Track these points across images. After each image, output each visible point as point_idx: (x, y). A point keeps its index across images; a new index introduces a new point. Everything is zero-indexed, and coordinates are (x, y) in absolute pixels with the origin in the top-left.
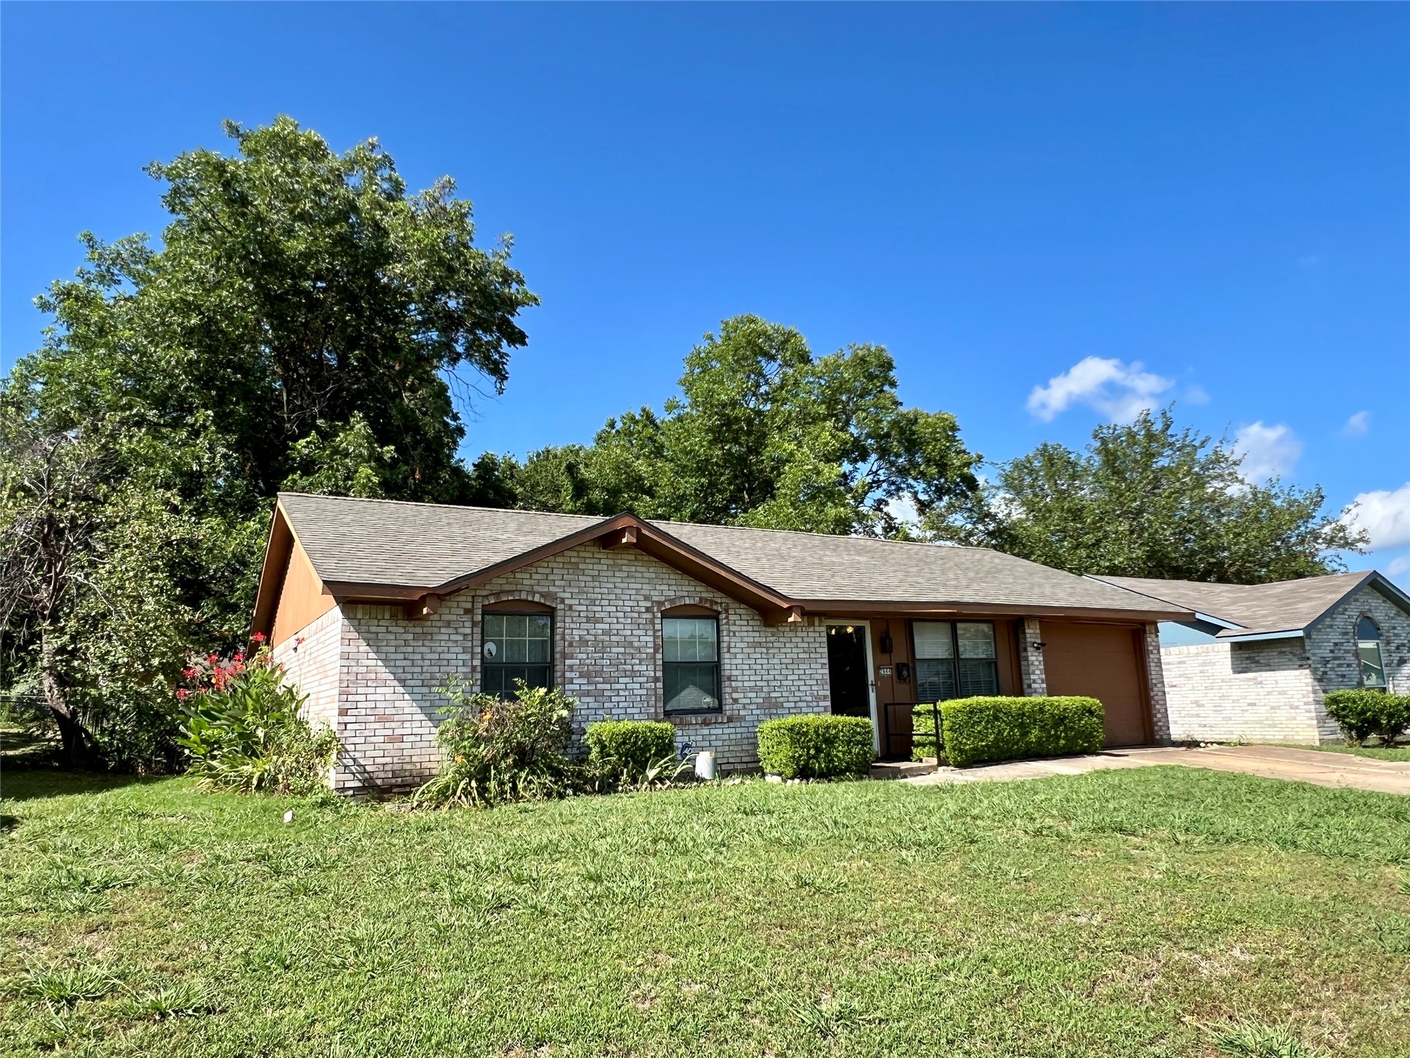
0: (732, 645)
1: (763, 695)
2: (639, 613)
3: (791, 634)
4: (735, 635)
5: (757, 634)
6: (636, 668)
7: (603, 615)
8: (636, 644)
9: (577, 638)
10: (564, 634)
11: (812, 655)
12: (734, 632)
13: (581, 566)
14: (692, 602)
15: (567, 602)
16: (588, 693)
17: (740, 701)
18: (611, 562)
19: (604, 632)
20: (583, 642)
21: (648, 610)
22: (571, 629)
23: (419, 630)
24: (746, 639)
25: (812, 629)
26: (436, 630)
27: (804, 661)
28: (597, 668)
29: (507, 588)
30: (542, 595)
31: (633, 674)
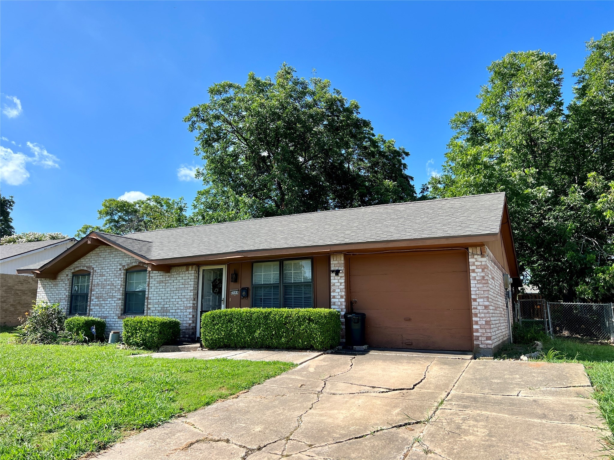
0: (151, 282)
1: (161, 306)
2: (117, 271)
3: (177, 276)
4: (152, 278)
5: (161, 277)
6: (114, 294)
7: (105, 273)
8: (115, 284)
9: (96, 283)
10: (92, 281)
11: (186, 286)
12: (152, 277)
13: (100, 254)
14: (136, 264)
15: (95, 269)
16: (97, 305)
17: (151, 309)
18: (109, 251)
19: (105, 280)
20: (98, 284)
21: (120, 269)
22: (96, 279)
23: (55, 283)
24: (157, 280)
25: (187, 272)
26: (59, 283)
27: (181, 289)
28: (101, 295)
29: (78, 265)
30: (87, 267)
31: (113, 297)
